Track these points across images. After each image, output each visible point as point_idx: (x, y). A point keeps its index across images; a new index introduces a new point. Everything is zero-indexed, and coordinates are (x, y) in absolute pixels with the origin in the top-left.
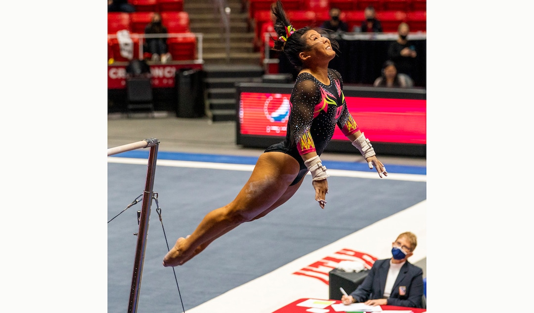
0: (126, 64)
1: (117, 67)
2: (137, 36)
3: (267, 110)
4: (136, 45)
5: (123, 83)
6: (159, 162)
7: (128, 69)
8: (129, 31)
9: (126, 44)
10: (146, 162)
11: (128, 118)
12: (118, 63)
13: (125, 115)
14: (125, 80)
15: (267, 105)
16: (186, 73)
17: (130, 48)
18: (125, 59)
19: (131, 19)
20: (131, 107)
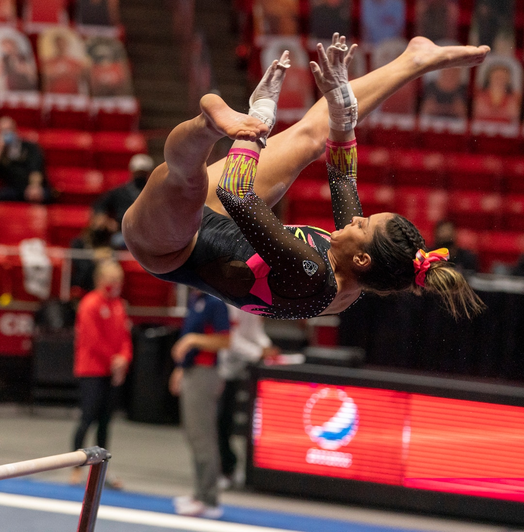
0: (33, 306)
1: (17, 312)
2: (59, 253)
3: (308, 416)
4: (56, 271)
5: (26, 346)
6: (104, 512)
7: (39, 318)
8: (45, 243)
9: (38, 268)
10: (76, 509)
11: (33, 415)
12: (20, 305)
13: (27, 409)
14: (31, 338)
15: (311, 406)
16: (152, 333)
17: (45, 276)
18: (33, 298)
19: (49, 217)
20: (39, 393)
